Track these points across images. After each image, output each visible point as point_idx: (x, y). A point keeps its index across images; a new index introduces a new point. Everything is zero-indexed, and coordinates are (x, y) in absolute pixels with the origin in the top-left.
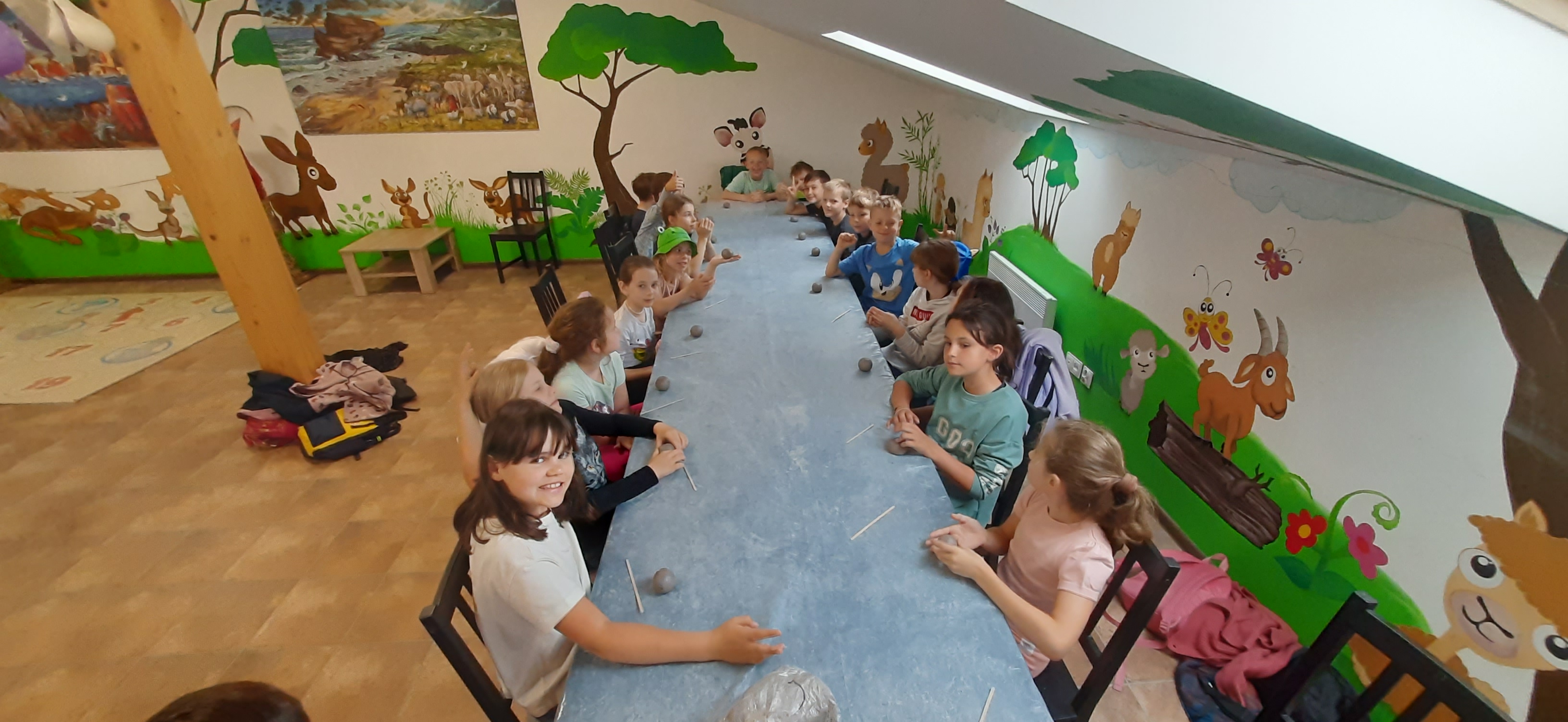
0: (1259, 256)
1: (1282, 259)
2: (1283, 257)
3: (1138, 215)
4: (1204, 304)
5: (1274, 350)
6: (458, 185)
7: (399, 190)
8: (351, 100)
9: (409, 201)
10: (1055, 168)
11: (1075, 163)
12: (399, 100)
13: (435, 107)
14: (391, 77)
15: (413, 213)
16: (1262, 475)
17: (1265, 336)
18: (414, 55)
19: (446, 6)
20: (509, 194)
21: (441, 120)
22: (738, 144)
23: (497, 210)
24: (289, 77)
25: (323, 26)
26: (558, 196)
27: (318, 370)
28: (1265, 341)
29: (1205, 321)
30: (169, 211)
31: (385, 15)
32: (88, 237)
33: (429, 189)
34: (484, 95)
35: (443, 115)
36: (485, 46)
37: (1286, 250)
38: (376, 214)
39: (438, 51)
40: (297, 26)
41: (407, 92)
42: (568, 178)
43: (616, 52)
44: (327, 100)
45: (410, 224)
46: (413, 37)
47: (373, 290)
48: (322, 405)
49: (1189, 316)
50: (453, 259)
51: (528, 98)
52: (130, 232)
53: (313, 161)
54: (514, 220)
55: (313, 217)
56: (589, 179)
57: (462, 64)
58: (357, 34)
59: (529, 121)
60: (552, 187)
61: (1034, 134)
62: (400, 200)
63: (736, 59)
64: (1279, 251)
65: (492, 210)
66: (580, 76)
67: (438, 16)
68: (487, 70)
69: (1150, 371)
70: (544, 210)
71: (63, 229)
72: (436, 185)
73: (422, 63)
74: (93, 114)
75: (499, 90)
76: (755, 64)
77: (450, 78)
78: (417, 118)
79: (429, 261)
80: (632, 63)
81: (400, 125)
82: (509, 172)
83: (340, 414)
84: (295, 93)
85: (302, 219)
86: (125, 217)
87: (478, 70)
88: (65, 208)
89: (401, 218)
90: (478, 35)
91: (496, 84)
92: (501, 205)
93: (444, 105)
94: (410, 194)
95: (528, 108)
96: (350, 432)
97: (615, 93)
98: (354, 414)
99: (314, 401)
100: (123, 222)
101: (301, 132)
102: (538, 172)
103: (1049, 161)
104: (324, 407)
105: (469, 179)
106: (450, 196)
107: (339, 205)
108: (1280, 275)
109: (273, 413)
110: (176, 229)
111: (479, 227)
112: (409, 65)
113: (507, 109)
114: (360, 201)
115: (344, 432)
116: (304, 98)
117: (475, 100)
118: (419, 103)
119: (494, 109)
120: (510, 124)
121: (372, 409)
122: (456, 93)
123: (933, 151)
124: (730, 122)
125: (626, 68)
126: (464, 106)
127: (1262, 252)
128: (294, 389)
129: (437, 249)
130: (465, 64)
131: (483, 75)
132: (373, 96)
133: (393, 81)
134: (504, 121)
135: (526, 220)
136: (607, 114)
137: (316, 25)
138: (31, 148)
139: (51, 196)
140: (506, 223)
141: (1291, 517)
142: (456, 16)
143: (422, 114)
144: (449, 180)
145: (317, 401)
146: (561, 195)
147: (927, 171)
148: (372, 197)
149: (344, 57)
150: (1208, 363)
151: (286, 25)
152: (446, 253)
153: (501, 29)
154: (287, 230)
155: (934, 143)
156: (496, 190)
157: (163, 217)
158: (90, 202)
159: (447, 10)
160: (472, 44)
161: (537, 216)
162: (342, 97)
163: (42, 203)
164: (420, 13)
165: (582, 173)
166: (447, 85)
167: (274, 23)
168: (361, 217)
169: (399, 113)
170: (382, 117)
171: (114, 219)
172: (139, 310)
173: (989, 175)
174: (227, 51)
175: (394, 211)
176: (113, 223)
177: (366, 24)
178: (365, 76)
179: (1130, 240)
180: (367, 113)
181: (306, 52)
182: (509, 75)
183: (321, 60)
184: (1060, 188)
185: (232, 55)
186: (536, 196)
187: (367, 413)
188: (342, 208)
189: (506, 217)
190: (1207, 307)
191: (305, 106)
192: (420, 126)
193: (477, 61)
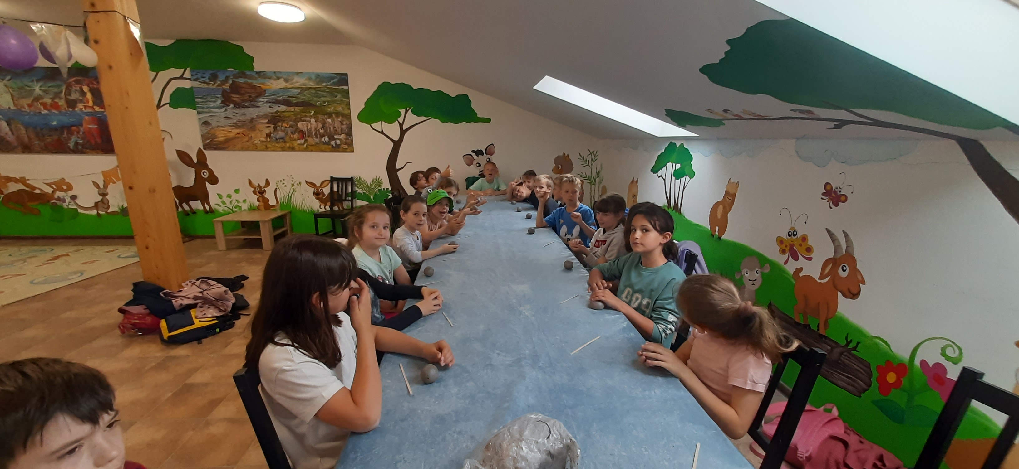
0: (823, 194)
1: (839, 193)
2: (840, 192)
3: (738, 184)
4: (790, 231)
5: (844, 253)
6: (297, 184)
7: (259, 186)
8: (237, 131)
9: (265, 193)
10: (678, 168)
11: (692, 163)
12: (268, 131)
13: (290, 137)
14: (266, 118)
15: (266, 201)
16: (851, 341)
17: (837, 244)
18: (282, 106)
19: (305, 80)
20: (330, 191)
21: (293, 144)
22: (478, 165)
23: (321, 200)
24: (201, 116)
25: (228, 87)
26: (361, 193)
27: (183, 284)
28: (837, 248)
29: (791, 243)
30: (104, 195)
31: (269, 84)
32: (45, 210)
33: (279, 186)
34: (322, 131)
35: (294, 142)
36: (327, 103)
37: (841, 187)
38: (241, 201)
39: (297, 105)
40: (213, 87)
41: (274, 127)
42: (369, 182)
43: (406, 109)
44: (223, 130)
45: (262, 208)
46: (282, 96)
47: (231, 246)
48: (181, 305)
49: (780, 241)
50: (287, 230)
51: (349, 133)
52: (75, 207)
53: (206, 166)
54: (331, 207)
55: (199, 201)
56: (382, 183)
57: (311, 112)
58: (248, 93)
59: (348, 147)
60: (358, 188)
61: (663, 151)
62: (259, 192)
63: (478, 116)
64: (837, 188)
65: (317, 201)
66: (383, 122)
67: (300, 85)
68: (326, 116)
69: (758, 283)
70: (352, 201)
71: (30, 204)
72: (283, 184)
73: (287, 111)
74: (71, 133)
75: (332, 128)
76: (489, 119)
77: (302, 120)
78: (277, 143)
79: (272, 230)
80: (415, 116)
81: (267, 146)
82: (331, 177)
83: (193, 312)
84: (203, 125)
85: (191, 203)
86: (74, 198)
87: (320, 117)
88: (35, 190)
89: (257, 203)
90: (323, 96)
91: (331, 125)
92: (324, 198)
93: (296, 136)
94: (265, 189)
95: (348, 139)
96: (198, 324)
97: (403, 133)
98: (204, 313)
99: (176, 301)
100: (72, 201)
101: (202, 148)
102: (350, 177)
103: (674, 165)
104: (183, 307)
105: (306, 182)
106: (292, 191)
107: (218, 194)
108: (840, 204)
109: (145, 309)
110: (106, 206)
111: (308, 211)
112: (277, 112)
113: (335, 139)
114: (232, 192)
115: (193, 324)
116: (209, 128)
117: (316, 133)
118: (281, 134)
119: (327, 139)
120: (336, 149)
121: (217, 310)
122: (305, 129)
123: (598, 173)
124: (473, 151)
125: (411, 119)
126: (308, 137)
127: (825, 191)
128: (164, 293)
129: (278, 223)
130: (313, 112)
131: (323, 119)
132: (253, 129)
133: (266, 121)
134: (333, 146)
135: (339, 208)
136: (397, 145)
137: (224, 87)
138: (23, 152)
139: (28, 182)
140: (326, 209)
141: (879, 368)
142: (312, 86)
143: (281, 140)
144: (293, 181)
145: (178, 302)
146: (363, 193)
147: (595, 185)
148: (240, 190)
149: (237, 105)
150: (800, 270)
151: (205, 86)
152: (283, 227)
153: (336, 94)
154: (180, 209)
155: (598, 169)
156: (322, 188)
157: (100, 198)
158: (54, 186)
159: (306, 82)
160: (319, 101)
161: (346, 205)
162: (232, 129)
163: (21, 187)
164: (290, 82)
165: (379, 179)
166: (300, 125)
167: (198, 85)
168: (231, 202)
169: (267, 139)
170: (256, 142)
171: (66, 198)
172: (67, 255)
173: (635, 180)
174: (166, 99)
175: (254, 200)
176: (64, 201)
177: (255, 87)
178: (249, 117)
179: (733, 201)
180: (247, 139)
181: (215, 102)
182: (339, 120)
183: (224, 107)
184: (683, 179)
185: (169, 102)
186: (347, 193)
187: (212, 312)
188: (220, 196)
189: (326, 205)
190: (792, 233)
191: (208, 133)
192: (279, 148)
193: (320, 111)
